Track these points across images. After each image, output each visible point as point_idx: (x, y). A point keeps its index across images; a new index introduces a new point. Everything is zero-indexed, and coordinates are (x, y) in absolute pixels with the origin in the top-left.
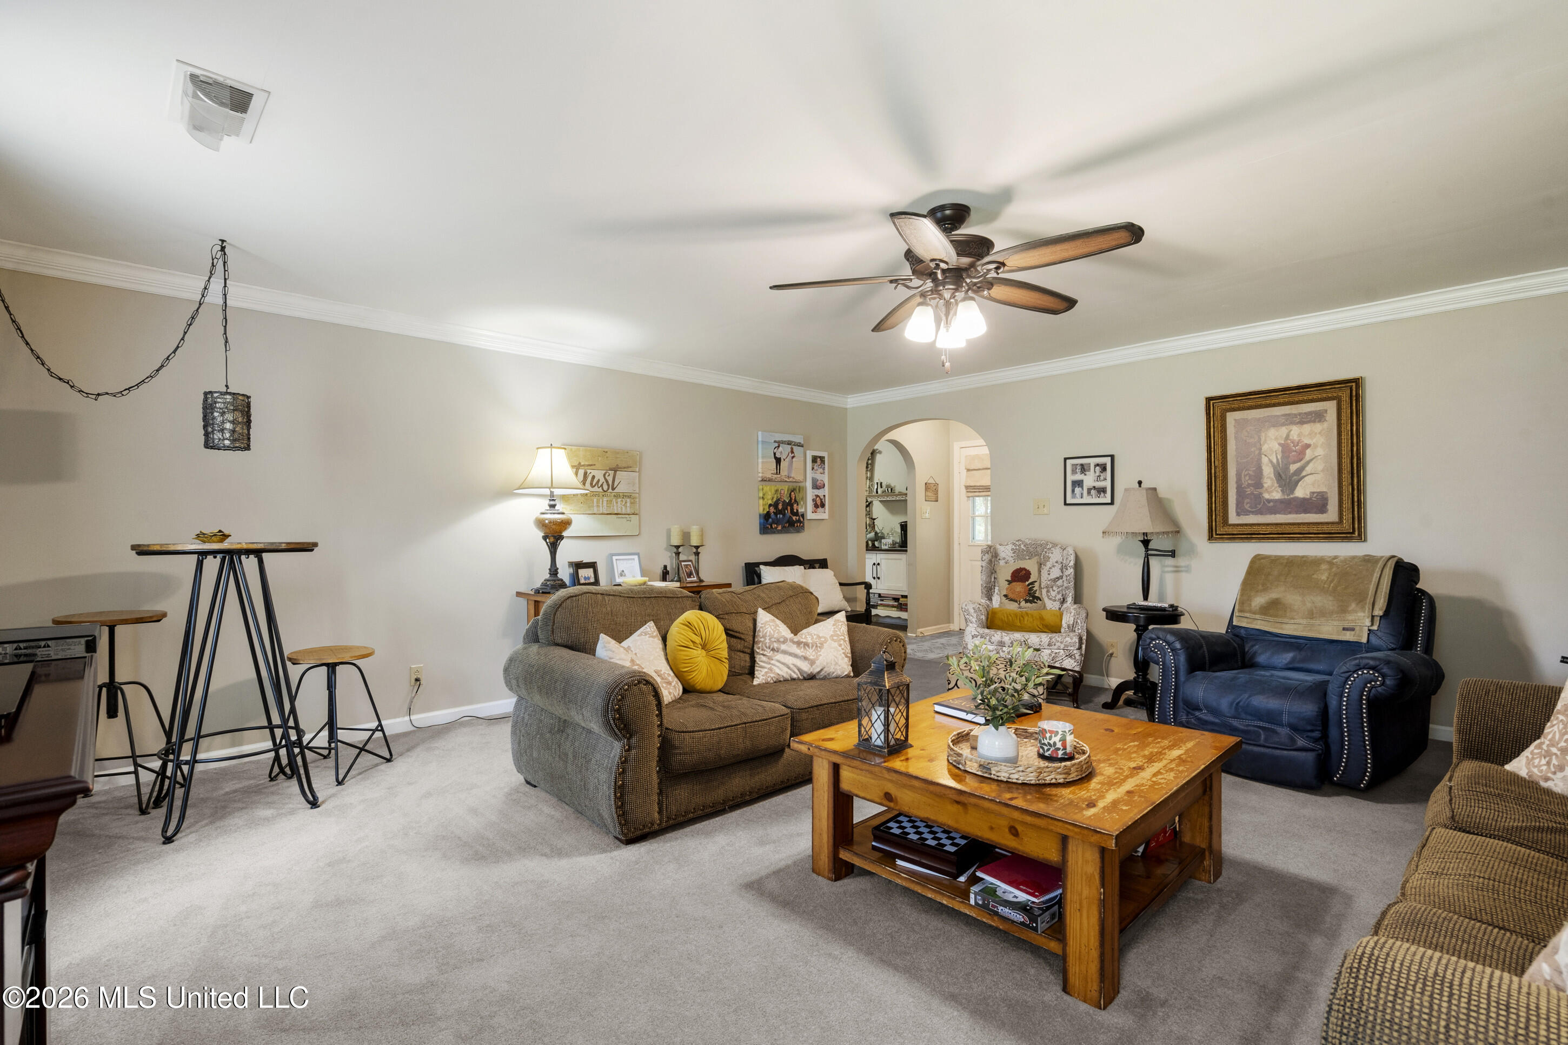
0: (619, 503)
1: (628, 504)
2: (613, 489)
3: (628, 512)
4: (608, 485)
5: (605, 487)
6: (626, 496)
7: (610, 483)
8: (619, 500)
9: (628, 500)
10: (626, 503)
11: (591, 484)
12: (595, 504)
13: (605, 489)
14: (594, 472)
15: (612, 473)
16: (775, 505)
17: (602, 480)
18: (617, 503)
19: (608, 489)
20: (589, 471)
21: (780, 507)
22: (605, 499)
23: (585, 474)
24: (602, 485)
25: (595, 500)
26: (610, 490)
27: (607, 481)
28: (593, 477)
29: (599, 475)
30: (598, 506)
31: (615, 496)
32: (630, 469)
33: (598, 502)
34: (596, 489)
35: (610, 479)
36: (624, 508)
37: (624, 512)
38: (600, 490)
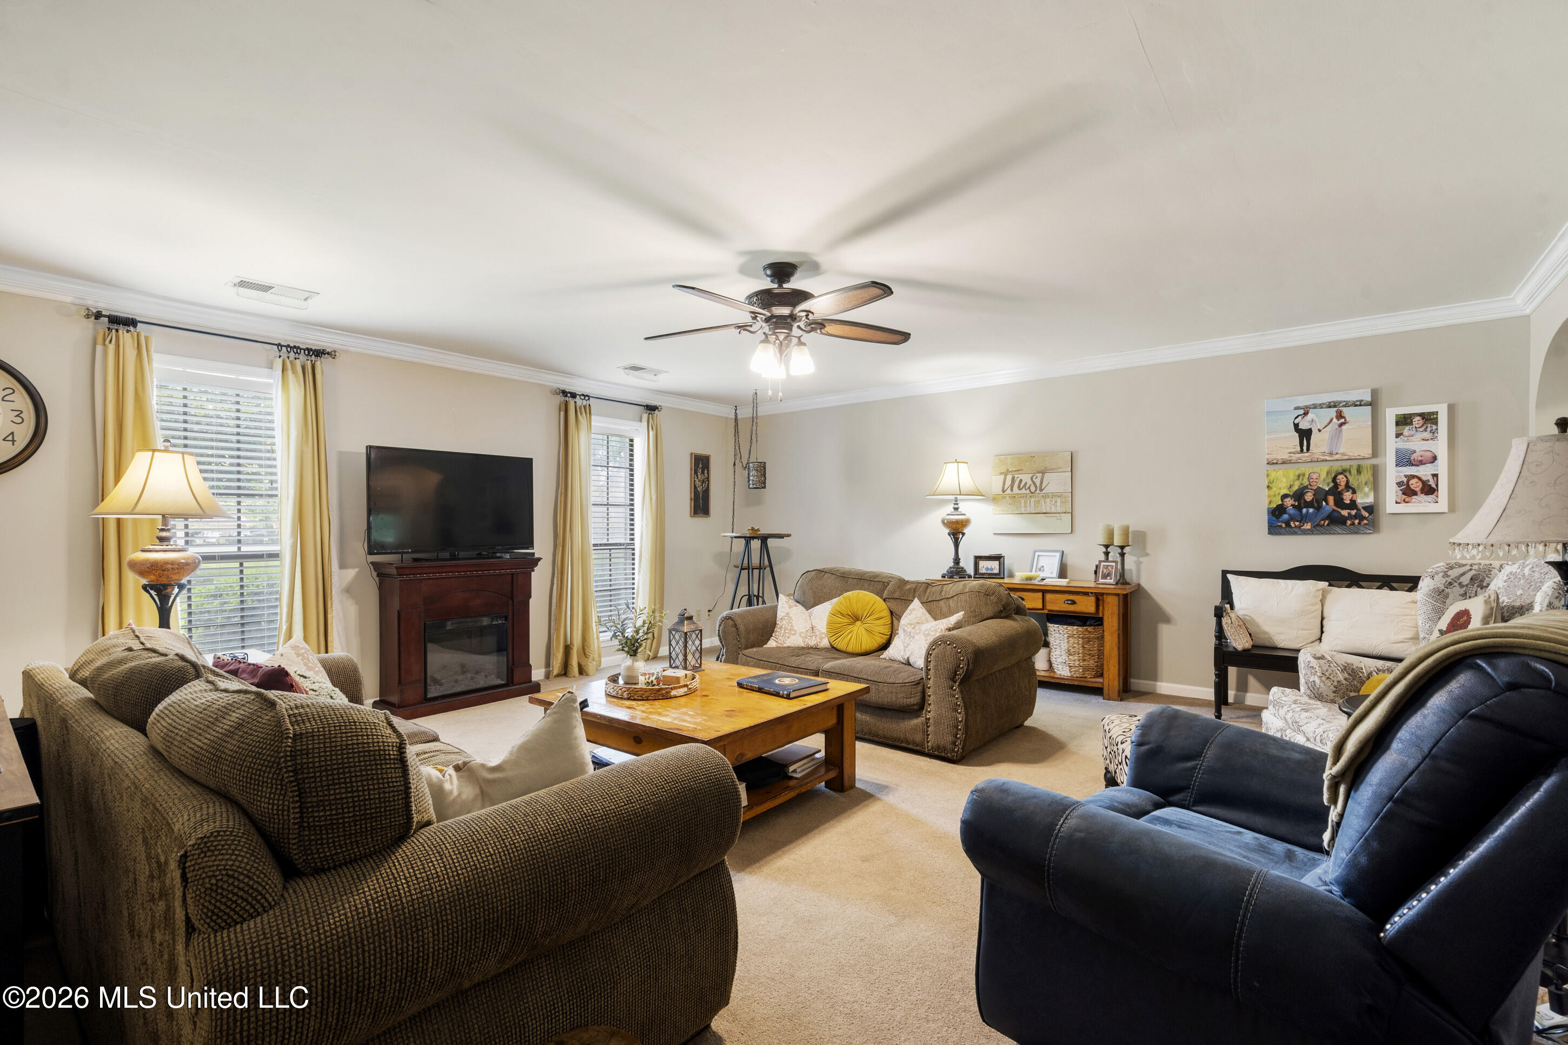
0: (1048, 503)
1: (1059, 504)
2: (1041, 490)
3: (1059, 511)
4: (1036, 487)
5: (1033, 489)
6: (1055, 496)
7: (1038, 485)
8: (1048, 500)
9: (1058, 500)
10: (1056, 502)
11: (1019, 487)
12: (1023, 505)
13: (1033, 491)
14: (1021, 477)
15: (1039, 475)
16: (1299, 495)
17: (1029, 482)
18: (1045, 503)
19: (1036, 490)
20: (1016, 476)
21: (1309, 497)
22: (1033, 500)
23: (1013, 479)
24: (1029, 488)
25: (1023, 501)
26: (1038, 491)
27: (1034, 484)
28: (1021, 481)
29: (1026, 478)
30: (1025, 507)
31: (1043, 496)
32: (1060, 470)
33: (1025, 503)
34: (1023, 491)
35: (1038, 482)
36: (1053, 507)
37: (1053, 511)
38: (1028, 491)
